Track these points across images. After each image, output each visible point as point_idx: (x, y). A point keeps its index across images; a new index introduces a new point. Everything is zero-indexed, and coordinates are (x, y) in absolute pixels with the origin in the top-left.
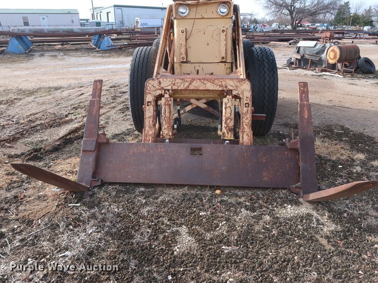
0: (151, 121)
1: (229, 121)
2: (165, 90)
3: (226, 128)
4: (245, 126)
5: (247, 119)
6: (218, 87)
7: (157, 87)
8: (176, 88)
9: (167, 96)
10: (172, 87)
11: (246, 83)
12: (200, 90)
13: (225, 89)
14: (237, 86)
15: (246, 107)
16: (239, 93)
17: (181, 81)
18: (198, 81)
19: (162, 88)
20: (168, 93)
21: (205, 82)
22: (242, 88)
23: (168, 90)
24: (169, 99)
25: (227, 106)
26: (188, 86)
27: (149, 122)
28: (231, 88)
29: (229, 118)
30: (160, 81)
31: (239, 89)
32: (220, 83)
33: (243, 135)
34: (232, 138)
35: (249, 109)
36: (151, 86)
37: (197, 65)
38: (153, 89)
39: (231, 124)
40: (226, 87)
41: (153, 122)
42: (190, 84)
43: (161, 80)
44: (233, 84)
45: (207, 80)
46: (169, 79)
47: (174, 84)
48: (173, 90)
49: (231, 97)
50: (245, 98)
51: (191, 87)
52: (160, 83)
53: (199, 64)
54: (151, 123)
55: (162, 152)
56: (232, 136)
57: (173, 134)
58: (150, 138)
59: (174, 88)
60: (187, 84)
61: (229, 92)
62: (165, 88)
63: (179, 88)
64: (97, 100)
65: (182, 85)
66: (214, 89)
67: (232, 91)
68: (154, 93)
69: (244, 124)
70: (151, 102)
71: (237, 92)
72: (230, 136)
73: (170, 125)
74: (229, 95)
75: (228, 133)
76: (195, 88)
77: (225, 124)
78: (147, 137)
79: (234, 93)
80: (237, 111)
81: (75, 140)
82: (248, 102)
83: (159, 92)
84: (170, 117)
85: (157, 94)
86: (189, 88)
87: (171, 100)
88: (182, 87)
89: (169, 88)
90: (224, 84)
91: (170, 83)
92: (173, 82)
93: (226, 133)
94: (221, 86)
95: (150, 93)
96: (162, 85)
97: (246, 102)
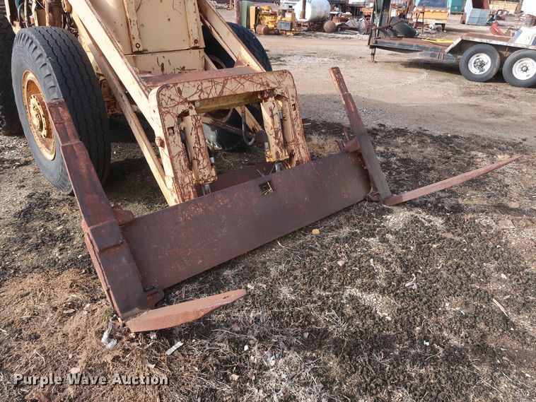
1: (279, 134)
2: (189, 102)
4: (298, 136)
5: (298, 126)
6: (259, 86)
7: (177, 99)
8: (206, 96)
9: (193, 112)
10: (199, 96)
12: (237, 95)
13: (267, 88)
14: (279, 82)
15: (293, 110)
16: (283, 91)
17: (210, 84)
18: (233, 80)
19: (186, 100)
20: (193, 107)
21: (242, 81)
22: (285, 83)
23: (194, 102)
25: (274, 112)
26: (222, 91)
27: (180, 163)
28: (272, 85)
29: (279, 130)
30: (179, 89)
31: (282, 86)
32: (260, 80)
33: (299, 148)
35: (298, 112)
36: (166, 98)
38: (171, 104)
39: (282, 137)
40: (268, 85)
41: (185, 161)
42: (224, 87)
43: (180, 86)
44: (275, 80)
45: (244, 78)
46: (192, 84)
47: (202, 91)
48: (201, 100)
50: (291, 98)
51: (227, 93)
52: (180, 92)
54: (183, 164)
55: (227, 204)
56: (287, 154)
58: (190, 189)
59: (202, 97)
60: (219, 88)
61: (271, 92)
62: (191, 99)
63: (211, 97)
65: (213, 91)
66: (255, 90)
67: (273, 89)
68: (174, 111)
69: (297, 134)
70: (172, 128)
71: (280, 90)
72: (284, 155)
75: (282, 151)
76: (232, 93)
78: (185, 190)
79: (278, 92)
83: (181, 108)
85: (179, 112)
86: (224, 95)
88: (214, 94)
89: (196, 98)
90: (264, 80)
91: (195, 90)
92: (200, 88)
93: (280, 152)
94: (262, 84)
95: (169, 112)
96: (184, 95)
97: (293, 103)
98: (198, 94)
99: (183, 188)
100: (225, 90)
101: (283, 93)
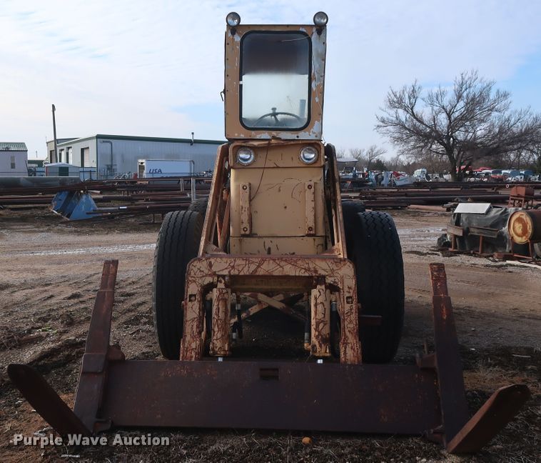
0: (195, 327)
1: (321, 326)
2: (219, 276)
3: (317, 337)
4: (348, 334)
5: (351, 322)
6: (303, 271)
7: (206, 271)
8: (236, 272)
10: (229, 272)
11: (346, 266)
12: (273, 276)
13: (314, 274)
14: (332, 270)
15: (348, 303)
16: (337, 281)
17: (244, 262)
18: (271, 261)
19: (214, 274)
20: (223, 281)
21: (283, 263)
22: (341, 273)
23: (224, 277)
24: (224, 291)
25: (319, 301)
26: (256, 270)
27: (192, 328)
28: (323, 273)
29: (322, 321)
30: (210, 262)
31: (336, 275)
32: (307, 266)
33: (345, 348)
34: (328, 355)
35: (354, 306)
36: (195, 269)
37: (267, 241)
38: (199, 274)
39: (326, 331)
40: (316, 271)
41: (198, 327)
42: (259, 267)
43: (212, 260)
44: (326, 267)
45: (286, 261)
46: (225, 260)
47: (233, 267)
48: (231, 276)
49: (323, 287)
50: (346, 289)
51: (261, 272)
52: (210, 265)
53: (271, 239)
54: (195, 329)
55: (214, 375)
56: (328, 351)
57: (230, 349)
58: (193, 354)
59: (233, 272)
60: (253, 267)
61: (321, 280)
62: (219, 273)
63: (242, 274)
64: (108, 292)
65: (246, 269)
66: (297, 274)
67: (324, 277)
68: (200, 281)
69: (347, 331)
70: (195, 295)
71: (332, 279)
72: (324, 351)
73: (226, 332)
74: (321, 285)
75: (320, 346)
76: (267, 274)
77: (316, 330)
78: (188, 353)
79: (329, 280)
80: (334, 310)
81: (52, 368)
82: (351, 295)
83: (208, 280)
84: (225, 319)
85: (205, 283)
86: (257, 274)
87: (227, 292)
88: (245, 272)
89: (226, 272)
90: (311, 266)
91: (226, 265)
92: (232, 264)
93: (318, 346)
94: (307, 270)
95: (195, 281)
96: (214, 269)
97: (348, 295)
98: (229, 270)
99: (187, 351)
100: (259, 269)
101: (335, 282)
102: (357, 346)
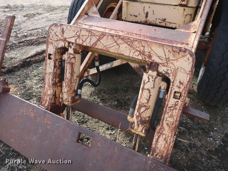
0: (51, 79)
1: (143, 109)
2: (69, 43)
3: (137, 117)
4: (165, 125)
5: (171, 116)
6: (137, 53)
7: (60, 36)
8: (81, 42)
9: (71, 50)
10: (76, 40)
11: (185, 58)
12: (109, 52)
13: (147, 59)
14: (168, 60)
15: (175, 97)
16: (169, 72)
17: (87, 34)
18: (110, 37)
19: (65, 40)
20: (72, 47)
21: (120, 41)
22: (177, 64)
23: (72, 44)
24: (72, 56)
26: (96, 44)
27: (49, 80)
28: (157, 60)
29: (145, 106)
30: (63, 29)
31: (171, 65)
32: (142, 49)
33: (159, 137)
34: (143, 135)
35: (180, 102)
36: (53, 33)
37: (146, 6)
38: (55, 38)
39: (147, 114)
40: (150, 57)
42: (98, 40)
43: (65, 27)
44: (162, 55)
45: (123, 39)
47: (79, 36)
48: (77, 44)
49: (155, 74)
50: (177, 83)
51: (100, 46)
52: (63, 31)
53: (149, 5)
55: (48, 125)
56: (143, 131)
58: (48, 99)
59: (78, 42)
60: (94, 40)
61: (154, 66)
62: (69, 40)
63: (85, 44)
65: (88, 40)
66: (131, 56)
67: (157, 65)
68: (55, 44)
69: (165, 123)
70: (52, 55)
71: (165, 69)
72: (140, 130)
73: (71, 89)
74: (153, 71)
75: (138, 125)
76: (104, 48)
77: (137, 111)
78: (45, 97)
79: (162, 69)
82: (181, 90)
83: (61, 44)
84: (71, 79)
85: (59, 46)
86: (97, 47)
87: (74, 58)
88: (87, 43)
89: (73, 40)
90: (147, 50)
91: (74, 34)
92: (78, 34)
93: (136, 124)
94: (142, 53)
95: (52, 43)
96: (65, 35)
97: (177, 89)
98: (75, 38)
99: (45, 95)
100: (99, 43)
101: (167, 73)
102: (171, 140)
